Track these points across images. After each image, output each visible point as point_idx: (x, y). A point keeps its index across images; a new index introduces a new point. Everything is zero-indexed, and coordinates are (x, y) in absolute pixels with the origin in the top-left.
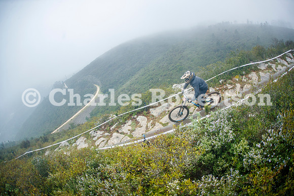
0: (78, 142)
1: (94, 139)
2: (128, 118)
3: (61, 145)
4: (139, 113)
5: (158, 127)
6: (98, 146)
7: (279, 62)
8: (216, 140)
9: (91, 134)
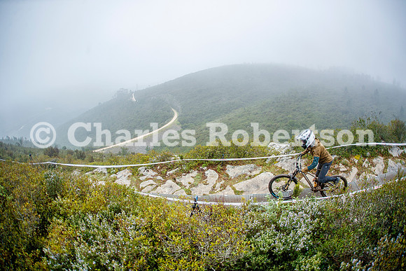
0: (119, 174)
1: (141, 178)
2: (195, 167)
3: (96, 170)
4: (211, 166)
5: (228, 192)
6: (142, 188)
9: (140, 171)
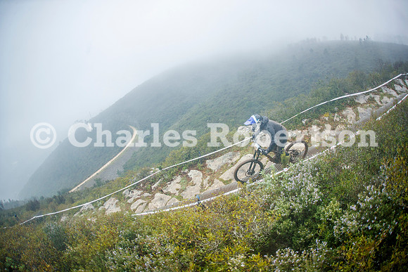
0: (107, 205)
1: (129, 201)
2: (177, 173)
3: (82, 209)
4: (191, 166)
5: (217, 185)
6: (134, 210)
7: (385, 92)
8: (296, 202)
9: (125, 194)
